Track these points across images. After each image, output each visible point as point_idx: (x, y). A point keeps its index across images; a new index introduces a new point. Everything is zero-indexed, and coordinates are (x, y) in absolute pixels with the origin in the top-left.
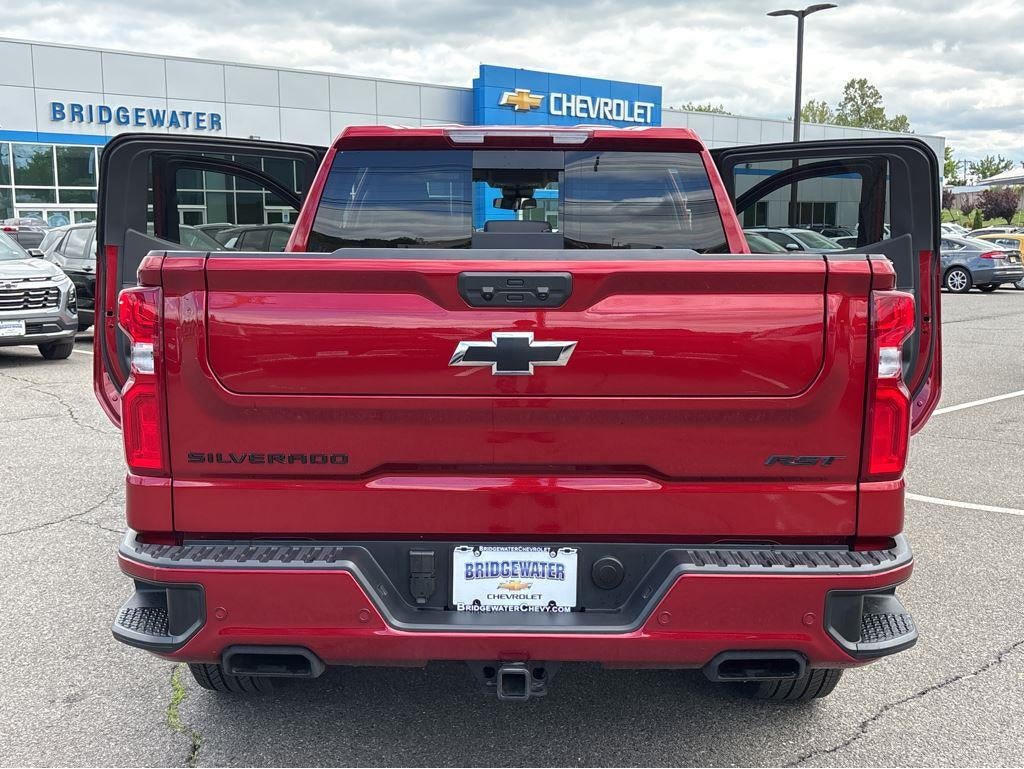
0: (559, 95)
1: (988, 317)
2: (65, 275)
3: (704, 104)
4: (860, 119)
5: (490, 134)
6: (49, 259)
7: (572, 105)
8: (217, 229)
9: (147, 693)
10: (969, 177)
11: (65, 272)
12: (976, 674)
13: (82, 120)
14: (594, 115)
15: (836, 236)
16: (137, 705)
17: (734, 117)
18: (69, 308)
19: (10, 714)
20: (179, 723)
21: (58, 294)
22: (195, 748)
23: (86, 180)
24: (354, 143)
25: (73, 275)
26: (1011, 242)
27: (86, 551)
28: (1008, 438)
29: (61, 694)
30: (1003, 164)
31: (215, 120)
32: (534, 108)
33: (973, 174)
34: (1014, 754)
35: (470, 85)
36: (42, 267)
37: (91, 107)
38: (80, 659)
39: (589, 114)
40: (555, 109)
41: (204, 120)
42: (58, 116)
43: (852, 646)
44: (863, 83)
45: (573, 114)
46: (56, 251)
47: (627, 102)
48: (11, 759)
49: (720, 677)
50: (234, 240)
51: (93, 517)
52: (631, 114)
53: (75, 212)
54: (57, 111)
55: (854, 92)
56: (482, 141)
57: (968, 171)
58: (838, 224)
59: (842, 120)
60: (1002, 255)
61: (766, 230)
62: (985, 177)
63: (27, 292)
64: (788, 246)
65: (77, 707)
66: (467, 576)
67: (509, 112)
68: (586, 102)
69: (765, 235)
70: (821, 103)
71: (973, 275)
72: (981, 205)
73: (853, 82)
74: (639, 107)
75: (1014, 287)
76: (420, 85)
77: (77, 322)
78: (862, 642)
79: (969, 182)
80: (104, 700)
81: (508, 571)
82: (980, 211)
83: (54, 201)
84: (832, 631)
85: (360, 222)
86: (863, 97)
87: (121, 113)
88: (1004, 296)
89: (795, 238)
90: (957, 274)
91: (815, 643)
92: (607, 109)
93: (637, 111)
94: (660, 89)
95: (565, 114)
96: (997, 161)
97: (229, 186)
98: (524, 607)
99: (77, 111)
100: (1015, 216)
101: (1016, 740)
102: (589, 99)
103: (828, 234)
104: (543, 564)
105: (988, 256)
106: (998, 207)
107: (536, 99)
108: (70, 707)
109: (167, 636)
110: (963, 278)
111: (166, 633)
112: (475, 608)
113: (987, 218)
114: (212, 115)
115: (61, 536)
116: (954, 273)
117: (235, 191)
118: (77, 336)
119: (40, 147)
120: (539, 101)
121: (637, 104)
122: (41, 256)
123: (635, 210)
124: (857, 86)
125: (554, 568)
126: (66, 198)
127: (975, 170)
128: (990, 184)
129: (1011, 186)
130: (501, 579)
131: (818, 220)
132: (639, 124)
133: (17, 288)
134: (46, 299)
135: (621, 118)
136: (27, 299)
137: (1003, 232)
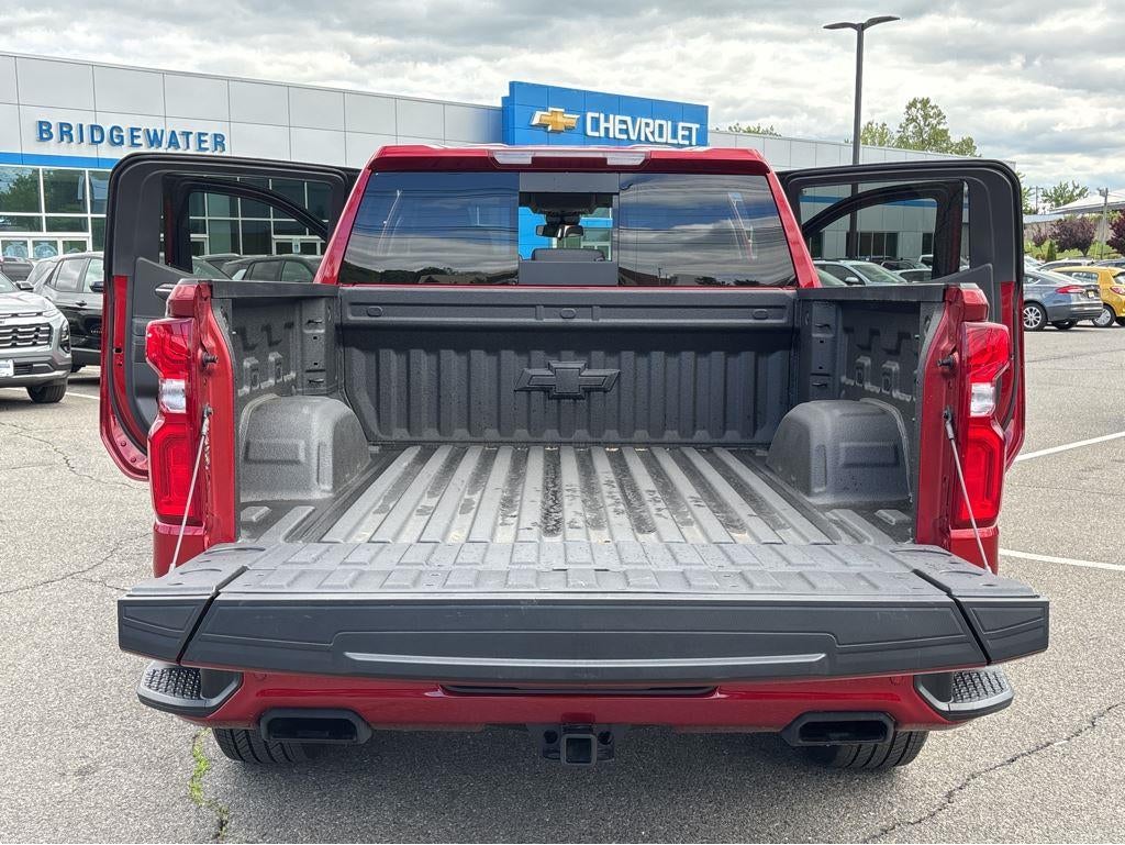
0: (596, 115)
1: (1066, 357)
2: (57, 310)
3: (753, 125)
4: (923, 142)
5: (538, 155)
6: (39, 292)
7: (610, 125)
8: (222, 260)
9: (166, 764)
10: (1041, 205)
11: (57, 307)
12: (1068, 739)
13: (71, 140)
14: (634, 137)
15: (898, 269)
16: (155, 778)
17: (784, 139)
18: (62, 346)
19: (17, 788)
20: (204, 797)
21: (50, 331)
22: (222, 824)
23: (77, 206)
24: (390, 164)
25: (66, 310)
26: (1089, 276)
27: (91, 611)
28: (1092, 487)
29: (72, 766)
30: (1077, 191)
31: (219, 140)
32: (569, 129)
33: (1045, 201)
34: (1112, 825)
35: (499, 104)
36: (32, 301)
37: (81, 126)
38: (91, 729)
39: (628, 135)
40: (592, 130)
41: (206, 141)
42: (45, 136)
43: (943, 706)
44: (925, 103)
45: (611, 136)
46: (46, 283)
47: (670, 123)
48: (20, 837)
49: (800, 741)
50: (242, 272)
51: (98, 574)
52: (675, 135)
53: (64, 242)
54: (44, 130)
55: (916, 113)
56: (529, 161)
57: (1040, 200)
58: (899, 256)
59: (903, 143)
60: (1080, 290)
61: (824, 262)
62: (1058, 205)
63: (15, 328)
64: (847, 279)
65: (91, 780)
67: (541, 132)
68: (625, 122)
69: (823, 267)
70: (880, 124)
71: (1048, 310)
72: (1055, 236)
73: (915, 101)
74: (683, 128)
75: (1092, 324)
76: (444, 104)
77: (70, 362)
78: (955, 702)
79: (1041, 211)
80: (120, 772)
82: (1054, 241)
83: (40, 230)
84: (922, 690)
85: (393, 251)
86: (926, 117)
87: (115, 133)
88: (1082, 334)
89: (855, 271)
90: (1031, 310)
91: (905, 703)
92: (648, 130)
93: (681, 133)
94: (705, 108)
95: (602, 134)
96: (1071, 188)
97: (233, 213)
99: (65, 131)
100: (1092, 248)
101: (1114, 809)
102: (629, 119)
103: (891, 267)
105: (1065, 290)
106: (1073, 237)
107: (571, 119)
108: (82, 780)
109: (200, 699)
110: (1038, 315)
111: (198, 695)
113: (1061, 250)
114: (216, 135)
115: (63, 594)
116: (1028, 309)
117: (240, 219)
118: (70, 377)
119: (23, 169)
120: (574, 121)
121: (681, 125)
122: (30, 289)
123: (686, 238)
124: (919, 105)
126: (54, 226)
127: (1047, 197)
128: (1063, 213)
129: (1087, 215)
131: (878, 251)
132: (683, 146)
133: (5, 324)
134: (36, 337)
135: (664, 140)
136: (16, 336)
137: (1079, 264)
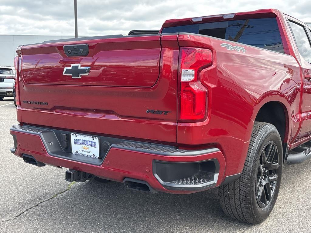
5: (204, 18)
22: (65, 191)
56: (202, 20)
66: (75, 143)
81: (83, 143)
98: (87, 155)
104: (91, 142)
112: (76, 153)
125: (94, 143)
130: (82, 145)
